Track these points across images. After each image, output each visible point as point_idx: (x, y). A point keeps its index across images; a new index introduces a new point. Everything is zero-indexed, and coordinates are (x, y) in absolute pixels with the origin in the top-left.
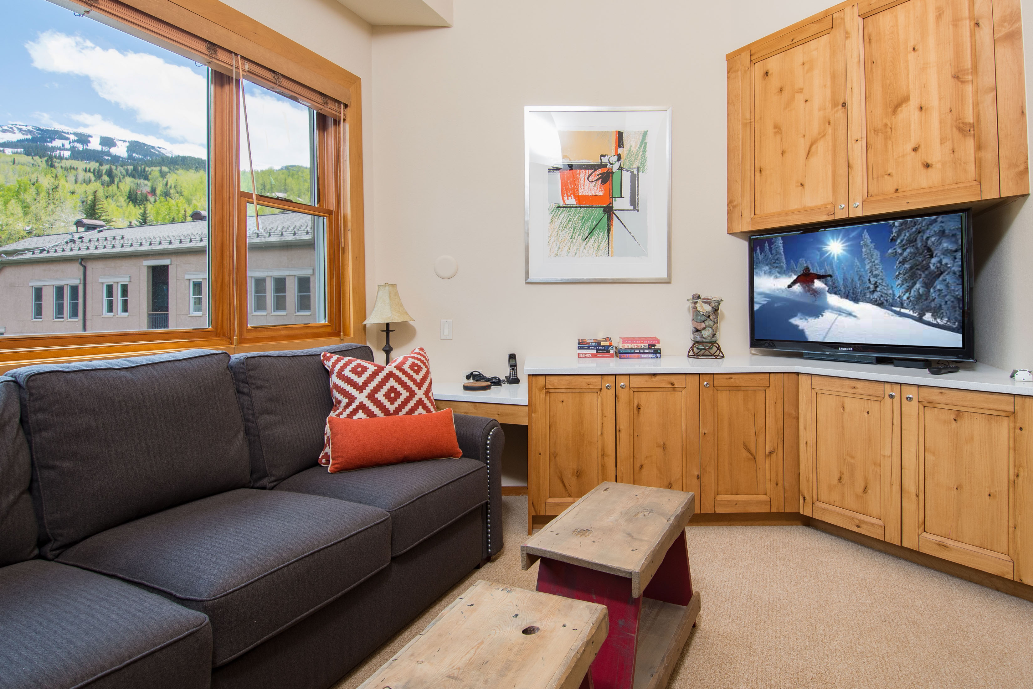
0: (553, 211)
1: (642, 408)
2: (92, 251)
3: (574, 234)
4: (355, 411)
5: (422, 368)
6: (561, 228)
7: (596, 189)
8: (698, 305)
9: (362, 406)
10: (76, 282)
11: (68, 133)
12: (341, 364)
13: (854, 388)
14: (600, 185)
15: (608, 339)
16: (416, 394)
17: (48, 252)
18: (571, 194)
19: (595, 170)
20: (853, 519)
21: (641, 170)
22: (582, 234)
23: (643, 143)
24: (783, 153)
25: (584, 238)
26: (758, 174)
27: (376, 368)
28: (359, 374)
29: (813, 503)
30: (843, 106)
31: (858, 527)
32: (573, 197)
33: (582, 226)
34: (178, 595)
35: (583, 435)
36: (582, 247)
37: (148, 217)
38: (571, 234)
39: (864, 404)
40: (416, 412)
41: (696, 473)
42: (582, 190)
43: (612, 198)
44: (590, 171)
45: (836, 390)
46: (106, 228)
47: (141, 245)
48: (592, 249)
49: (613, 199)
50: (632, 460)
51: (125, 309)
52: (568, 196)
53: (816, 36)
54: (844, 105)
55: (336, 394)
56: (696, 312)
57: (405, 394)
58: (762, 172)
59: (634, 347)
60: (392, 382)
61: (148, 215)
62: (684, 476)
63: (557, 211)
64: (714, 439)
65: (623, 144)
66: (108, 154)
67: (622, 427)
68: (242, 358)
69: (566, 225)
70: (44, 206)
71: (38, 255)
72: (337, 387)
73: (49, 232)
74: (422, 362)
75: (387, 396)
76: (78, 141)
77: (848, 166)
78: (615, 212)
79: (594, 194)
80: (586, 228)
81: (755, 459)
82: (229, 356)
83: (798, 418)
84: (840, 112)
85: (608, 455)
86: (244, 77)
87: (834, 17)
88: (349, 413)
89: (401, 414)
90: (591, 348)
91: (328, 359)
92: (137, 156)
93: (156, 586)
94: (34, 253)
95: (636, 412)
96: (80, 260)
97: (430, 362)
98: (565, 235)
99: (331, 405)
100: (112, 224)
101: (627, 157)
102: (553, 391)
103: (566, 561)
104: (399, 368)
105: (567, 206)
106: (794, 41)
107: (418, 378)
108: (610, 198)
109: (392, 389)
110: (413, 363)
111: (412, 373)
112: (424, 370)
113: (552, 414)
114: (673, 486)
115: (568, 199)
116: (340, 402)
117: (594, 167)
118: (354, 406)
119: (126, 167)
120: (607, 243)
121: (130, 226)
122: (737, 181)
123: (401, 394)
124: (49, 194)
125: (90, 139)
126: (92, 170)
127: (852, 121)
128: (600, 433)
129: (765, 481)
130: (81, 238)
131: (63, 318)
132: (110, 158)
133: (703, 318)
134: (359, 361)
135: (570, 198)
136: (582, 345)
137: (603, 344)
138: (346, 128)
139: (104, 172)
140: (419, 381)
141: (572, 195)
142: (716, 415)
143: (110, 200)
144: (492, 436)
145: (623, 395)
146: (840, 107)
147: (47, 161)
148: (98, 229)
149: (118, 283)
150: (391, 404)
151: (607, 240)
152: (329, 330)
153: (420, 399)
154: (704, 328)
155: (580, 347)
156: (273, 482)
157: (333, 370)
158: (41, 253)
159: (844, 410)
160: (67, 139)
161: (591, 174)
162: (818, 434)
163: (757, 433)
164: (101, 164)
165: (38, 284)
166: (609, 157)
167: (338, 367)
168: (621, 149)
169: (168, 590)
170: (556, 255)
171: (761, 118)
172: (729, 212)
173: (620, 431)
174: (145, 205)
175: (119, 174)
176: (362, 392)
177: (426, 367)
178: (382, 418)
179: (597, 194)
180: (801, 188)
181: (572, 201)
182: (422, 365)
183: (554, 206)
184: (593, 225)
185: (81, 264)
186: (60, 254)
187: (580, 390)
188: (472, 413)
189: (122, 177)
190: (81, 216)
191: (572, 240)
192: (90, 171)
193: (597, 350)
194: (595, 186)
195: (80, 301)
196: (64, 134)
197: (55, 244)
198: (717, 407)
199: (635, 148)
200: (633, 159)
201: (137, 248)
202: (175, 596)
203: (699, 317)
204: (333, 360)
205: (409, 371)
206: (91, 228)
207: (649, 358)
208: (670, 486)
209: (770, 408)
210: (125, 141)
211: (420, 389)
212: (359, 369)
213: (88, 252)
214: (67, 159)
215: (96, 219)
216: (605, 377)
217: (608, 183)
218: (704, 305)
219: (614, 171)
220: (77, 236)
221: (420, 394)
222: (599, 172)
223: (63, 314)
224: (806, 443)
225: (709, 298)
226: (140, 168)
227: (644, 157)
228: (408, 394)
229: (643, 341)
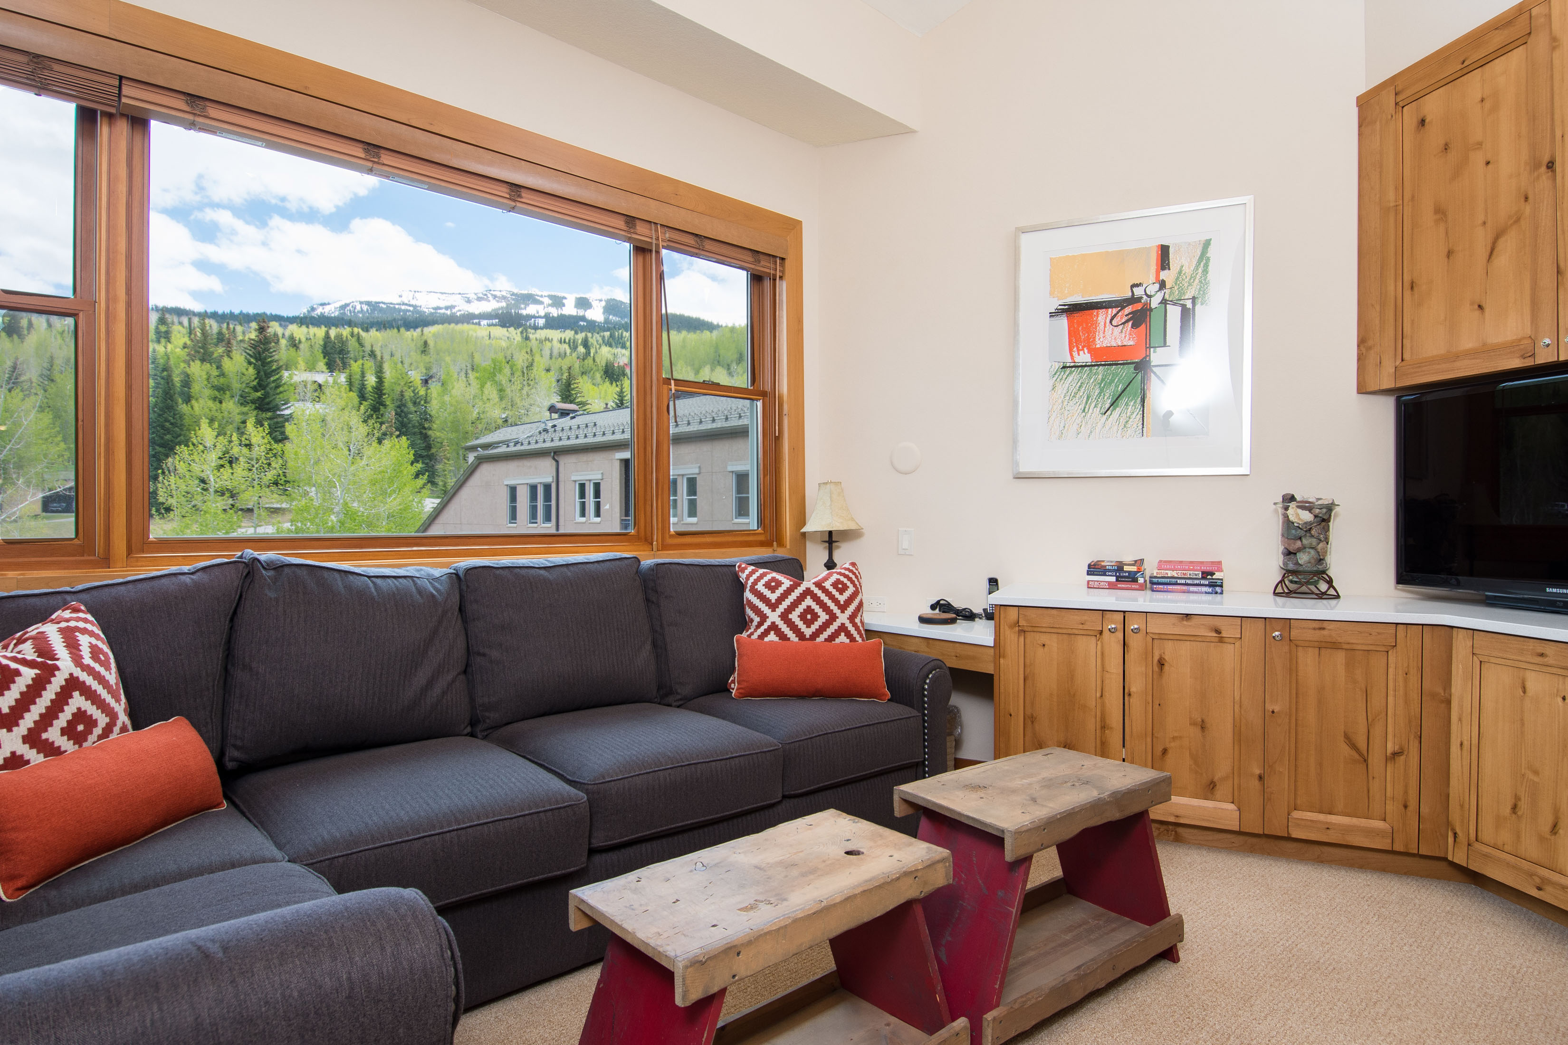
0: (1055, 374)
1: (1166, 664)
2: (565, 443)
3: (1087, 407)
4: (766, 633)
5: (848, 587)
6: (1067, 398)
7: (1123, 336)
8: (1290, 512)
9: (774, 627)
10: (549, 479)
11: (542, 296)
12: (755, 577)
13: (1542, 655)
14: (1131, 330)
15: (1139, 562)
16: (838, 618)
17: (522, 444)
18: (1083, 347)
19: (1123, 308)
20: (1531, 875)
21: (1199, 301)
22: (1100, 405)
23: (1203, 258)
24: (1449, 254)
25: (1103, 411)
26: (1407, 293)
27: (792, 583)
28: (773, 590)
29: (1469, 845)
30: (1548, 167)
31: (1539, 889)
32: (1086, 351)
33: (1100, 393)
34: (568, 777)
35: (1074, 695)
36: (1100, 425)
37: (625, 396)
38: (1082, 407)
39: (1558, 684)
40: (836, 639)
41: (1257, 771)
42: (1101, 340)
43: (1150, 347)
44: (1115, 311)
45: (1512, 657)
46: (578, 413)
47: (613, 433)
48: (1116, 427)
49: (1152, 350)
50: (1149, 740)
51: (598, 514)
52: (1078, 350)
53: (1503, 51)
54: (1551, 165)
55: (749, 612)
56: (1288, 524)
57: (823, 617)
58: (1415, 288)
59: (1176, 576)
60: (808, 601)
61: (625, 394)
62: (1235, 772)
63: (1062, 373)
64: (1290, 722)
65: (1168, 264)
66: (583, 318)
67: (1133, 689)
68: (652, 564)
69: (1076, 394)
70: (519, 388)
71: (512, 449)
72: (750, 603)
73: (525, 419)
74: (850, 579)
75: (802, 617)
76: (552, 305)
77: (1558, 272)
78: (1154, 369)
79: (1120, 344)
80: (1107, 395)
81: (1366, 761)
82: (639, 561)
83: (1448, 702)
84: (1544, 177)
85: (1111, 728)
86: (664, 247)
87: (1533, 14)
88: (760, 634)
89: (818, 640)
90: (1107, 573)
91: (743, 570)
92: (614, 318)
93: (553, 768)
94: (508, 446)
95: (1156, 669)
96: (552, 454)
97: (862, 581)
98: (1075, 408)
99: (743, 624)
100: (587, 407)
101: (1176, 284)
102: (1030, 629)
103: (937, 810)
104: (818, 585)
105: (1077, 364)
106: (1466, 64)
107: (842, 598)
108: (1146, 348)
109: (809, 610)
110: (838, 580)
111: (834, 592)
112: (851, 590)
113: (1028, 661)
114: (1217, 786)
115: (1079, 355)
116: (752, 621)
117: (1121, 304)
118: (765, 626)
119: (602, 334)
120: (1139, 416)
121: (607, 409)
122: (1373, 305)
123: (819, 617)
124: (523, 373)
125: (564, 301)
126: (567, 341)
127: (1563, 191)
128: (1098, 695)
129: (1384, 799)
130: (554, 426)
131: (536, 523)
132: (585, 324)
133: (1300, 533)
134: (774, 575)
135: (1081, 353)
136: (1095, 569)
137: (1126, 568)
138: (783, 287)
139: (580, 341)
140: (842, 603)
141: (1085, 349)
142: (1294, 685)
143: (585, 377)
144: (931, 679)
145: (1135, 642)
146: (1543, 169)
147: (522, 333)
148: (571, 415)
149: (590, 480)
150: (807, 627)
151: (1141, 412)
152: (762, 538)
153: (843, 624)
154: (1299, 550)
155: (1091, 571)
156: (678, 700)
157: (746, 583)
158: (515, 445)
159: (1524, 692)
160: (541, 303)
161: (1115, 315)
162: (1481, 729)
163: (1370, 720)
164: (576, 333)
165: (512, 482)
166: (1144, 286)
167: (752, 580)
168: (1166, 271)
169: (561, 772)
170: (1060, 437)
171: (1413, 197)
172: (1361, 358)
173: (1130, 695)
174: (621, 381)
175: (595, 343)
176: (775, 611)
177: (855, 586)
178: (797, 642)
179: (1125, 343)
180: (1477, 313)
181: (1084, 357)
182: (849, 584)
183: (1057, 366)
184: (1117, 391)
185: (554, 459)
186: (533, 446)
187: (1070, 631)
188: (923, 652)
189: (598, 346)
190: (555, 400)
191: (1084, 414)
192: (565, 342)
193: (1117, 578)
194: (1122, 332)
195: (553, 503)
196: (538, 298)
197: (528, 435)
198: (1297, 672)
199: (1189, 268)
200: (1186, 285)
201: (609, 438)
202: (565, 777)
203: (1293, 531)
204: (747, 572)
205: (831, 589)
206: (564, 413)
207: (1201, 593)
208: (1211, 786)
209: (1395, 680)
210: (601, 300)
211: (843, 612)
212: (773, 584)
213: (561, 443)
214: (542, 328)
215: (571, 402)
216: (1108, 615)
217: (1143, 326)
218: (1300, 511)
219: (1153, 306)
220: (550, 424)
221: (843, 618)
222: (1128, 310)
223: (536, 519)
224: (1461, 744)
225: (1310, 500)
226: (617, 334)
227: (1205, 280)
228: (827, 617)
229: (1194, 567)
